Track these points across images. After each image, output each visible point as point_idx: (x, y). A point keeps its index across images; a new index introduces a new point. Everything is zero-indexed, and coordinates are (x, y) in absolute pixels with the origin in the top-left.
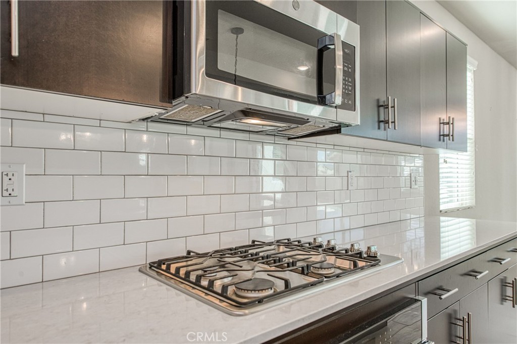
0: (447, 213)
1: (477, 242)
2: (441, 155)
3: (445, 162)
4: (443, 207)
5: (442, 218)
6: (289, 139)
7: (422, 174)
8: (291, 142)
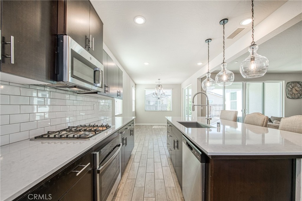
0: (116, 116)
1: (123, 124)
2: (115, 100)
3: (116, 102)
4: (116, 114)
5: (116, 117)
6: (78, 94)
7: (111, 105)
8: (79, 95)
